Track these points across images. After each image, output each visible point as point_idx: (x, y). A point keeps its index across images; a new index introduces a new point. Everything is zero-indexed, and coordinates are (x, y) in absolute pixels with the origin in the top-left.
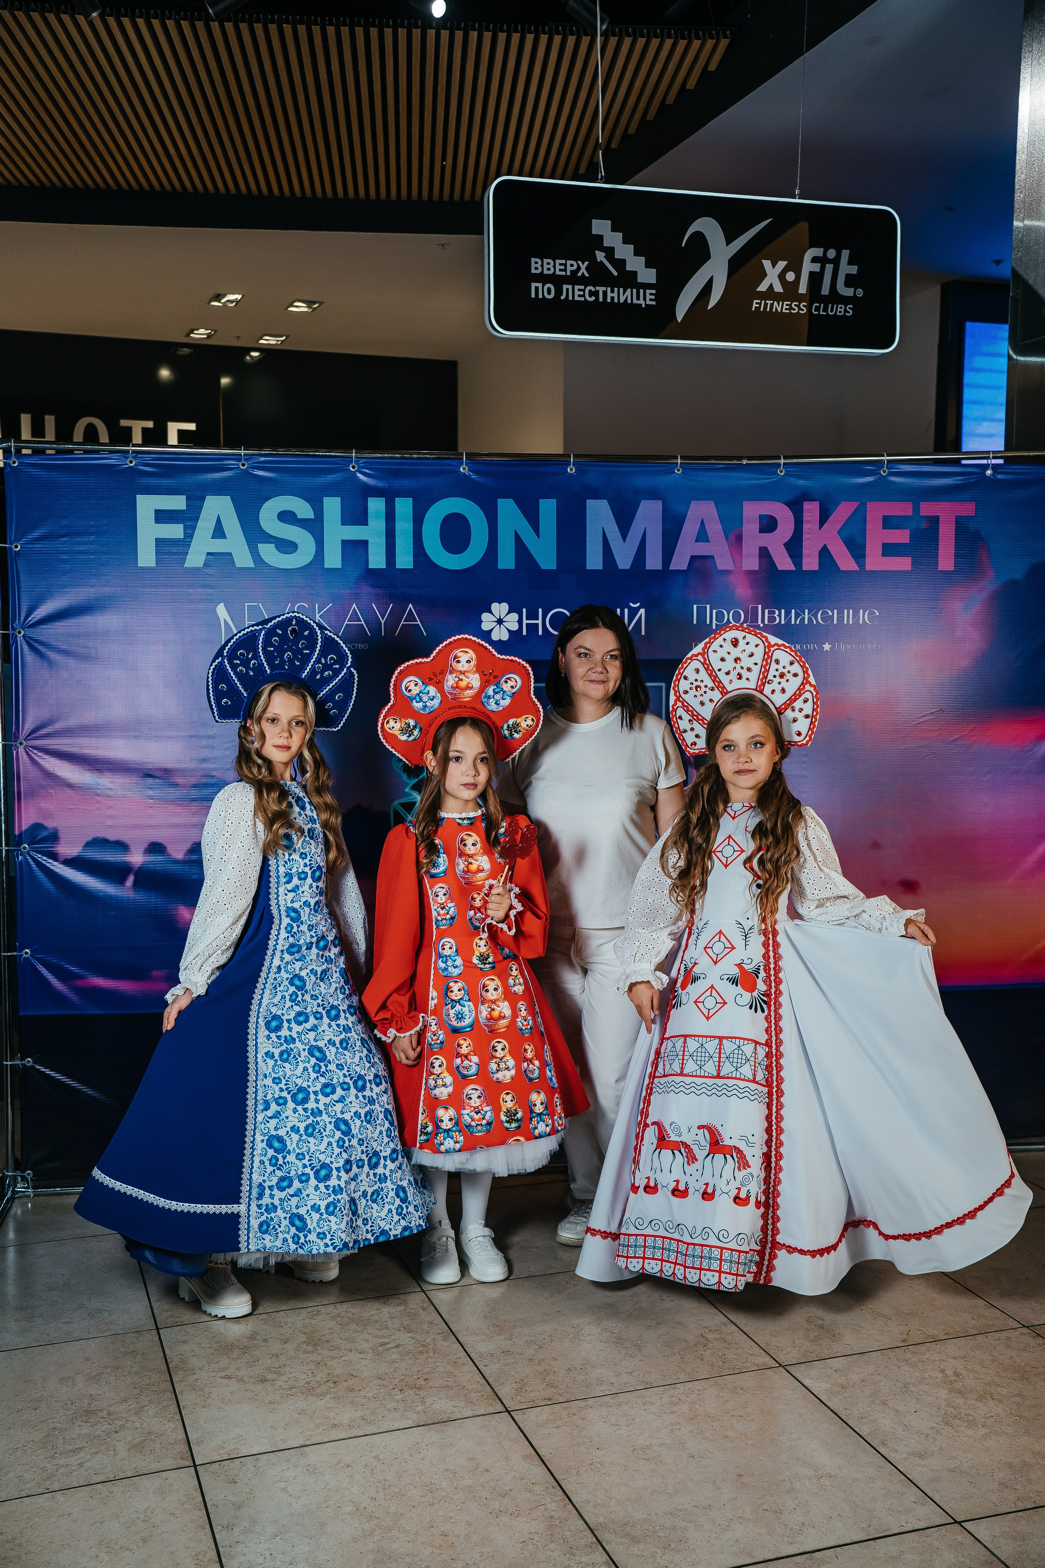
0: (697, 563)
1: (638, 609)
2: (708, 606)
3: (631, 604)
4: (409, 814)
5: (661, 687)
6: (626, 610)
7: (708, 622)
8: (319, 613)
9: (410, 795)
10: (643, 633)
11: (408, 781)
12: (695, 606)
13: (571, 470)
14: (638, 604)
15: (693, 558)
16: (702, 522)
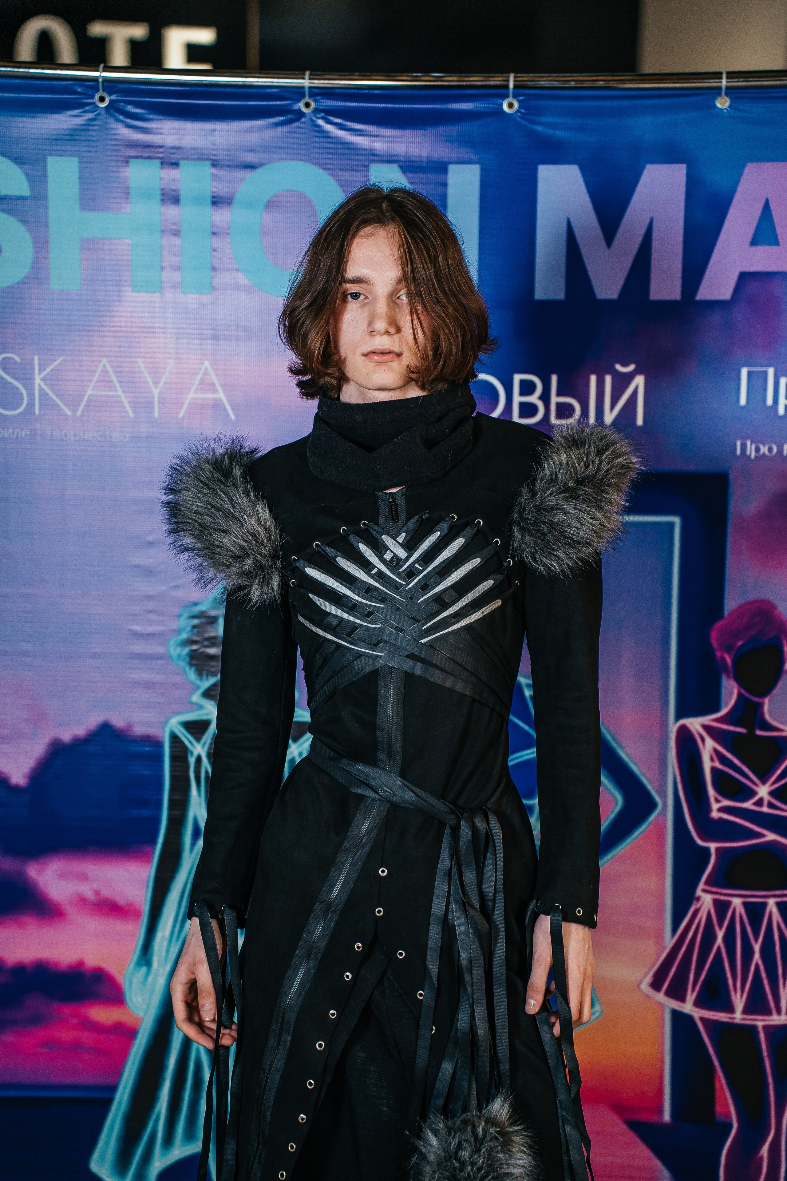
0: (753, 288)
1: (630, 377)
2: (771, 371)
3: (619, 367)
4: (198, 740)
5: (672, 525)
6: (608, 379)
7: (770, 401)
8: (41, 370)
9: (200, 707)
10: (640, 421)
11: (198, 682)
12: (744, 372)
13: (511, 105)
14: (631, 368)
15: (744, 277)
16: (767, 207)
